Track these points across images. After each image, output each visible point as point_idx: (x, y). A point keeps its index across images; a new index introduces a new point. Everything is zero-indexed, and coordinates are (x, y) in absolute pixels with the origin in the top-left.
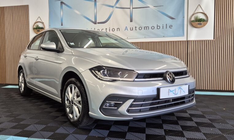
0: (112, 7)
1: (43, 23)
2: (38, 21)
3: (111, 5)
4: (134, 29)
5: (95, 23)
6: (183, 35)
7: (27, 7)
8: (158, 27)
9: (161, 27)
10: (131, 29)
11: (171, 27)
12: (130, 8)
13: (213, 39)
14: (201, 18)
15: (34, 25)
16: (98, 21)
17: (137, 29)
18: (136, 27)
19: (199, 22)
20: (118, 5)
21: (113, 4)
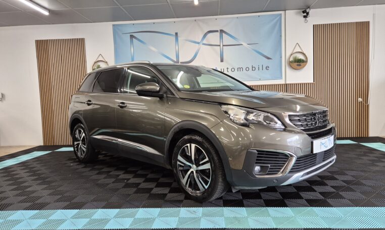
0: (198, 43)
1: (106, 62)
2: (99, 60)
3: (197, 41)
4: (226, 70)
6: (281, 78)
7: (82, 40)
8: (254, 69)
9: (257, 69)
10: (222, 71)
11: (267, 68)
12: (220, 46)
13: (312, 81)
14: (300, 58)
15: (93, 65)
16: (180, 61)
17: (229, 70)
18: (228, 68)
19: (298, 63)
20: (205, 42)
21: (199, 40)
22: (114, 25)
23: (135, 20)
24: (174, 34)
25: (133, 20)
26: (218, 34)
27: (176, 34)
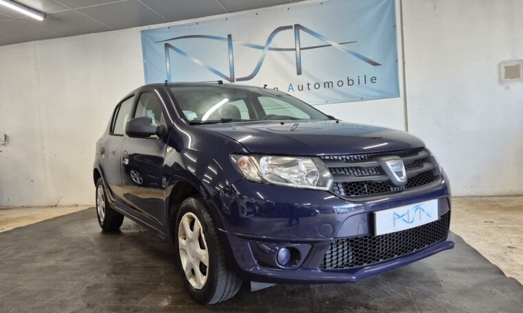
0: (262, 48)
3: (260, 45)
4: (305, 87)
5: (232, 80)
8: (351, 82)
9: (356, 82)
10: (300, 89)
11: (373, 80)
12: (295, 49)
16: (236, 76)
17: (311, 87)
18: (308, 84)
20: (271, 46)
21: (263, 44)
22: (143, 32)
23: (171, 21)
24: (227, 37)
25: (167, 22)
26: (292, 31)
27: (230, 36)
